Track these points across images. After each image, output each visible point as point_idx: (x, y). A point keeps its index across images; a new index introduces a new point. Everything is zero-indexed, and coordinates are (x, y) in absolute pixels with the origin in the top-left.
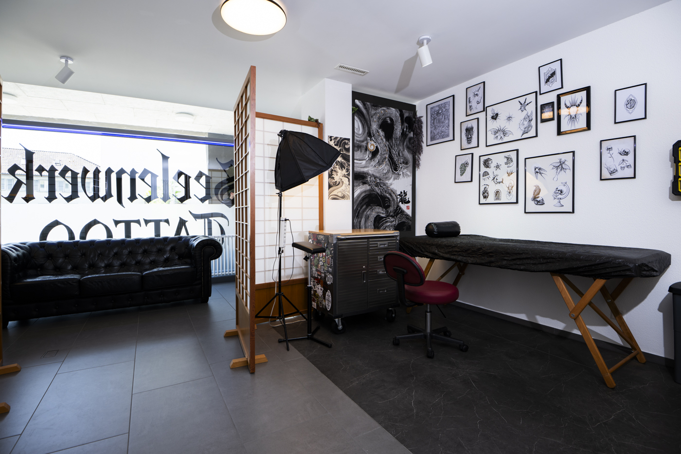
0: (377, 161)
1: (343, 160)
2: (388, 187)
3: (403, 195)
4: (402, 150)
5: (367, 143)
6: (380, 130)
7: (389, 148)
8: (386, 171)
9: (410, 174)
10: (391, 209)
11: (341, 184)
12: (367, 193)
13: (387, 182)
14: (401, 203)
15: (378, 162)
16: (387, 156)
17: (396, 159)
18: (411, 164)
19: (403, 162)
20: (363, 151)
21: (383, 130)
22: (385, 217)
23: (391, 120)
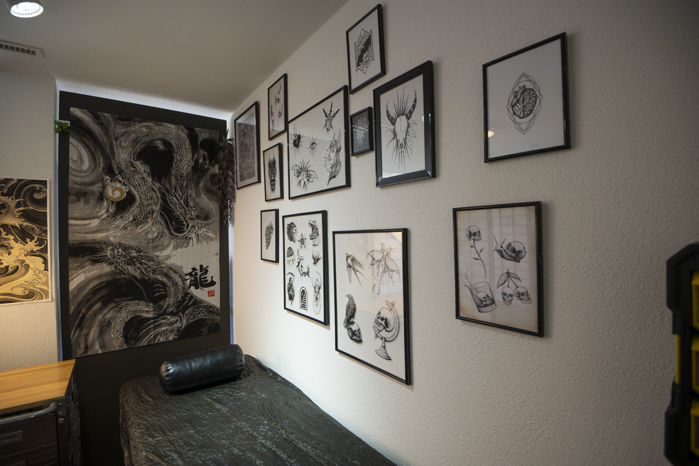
0: (131, 218)
1: (25, 224)
2: (159, 263)
3: (199, 274)
4: (194, 195)
5: (104, 187)
6: (138, 164)
7: (163, 194)
8: (156, 234)
9: (214, 235)
10: (171, 300)
11: (22, 270)
12: (104, 279)
13: (158, 253)
14: (193, 288)
15: (134, 220)
16: (157, 208)
17: (178, 211)
18: (216, 218)
19: (198, 217)
20: (92, 202)
21: (146, 162)
22: (153, 318)
23: (167, 144)
